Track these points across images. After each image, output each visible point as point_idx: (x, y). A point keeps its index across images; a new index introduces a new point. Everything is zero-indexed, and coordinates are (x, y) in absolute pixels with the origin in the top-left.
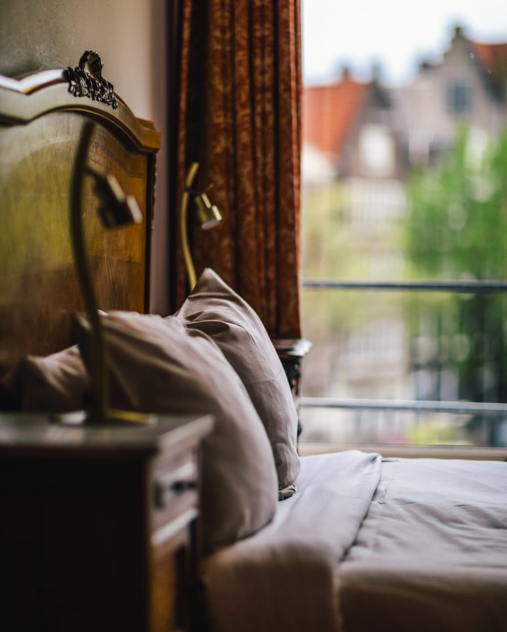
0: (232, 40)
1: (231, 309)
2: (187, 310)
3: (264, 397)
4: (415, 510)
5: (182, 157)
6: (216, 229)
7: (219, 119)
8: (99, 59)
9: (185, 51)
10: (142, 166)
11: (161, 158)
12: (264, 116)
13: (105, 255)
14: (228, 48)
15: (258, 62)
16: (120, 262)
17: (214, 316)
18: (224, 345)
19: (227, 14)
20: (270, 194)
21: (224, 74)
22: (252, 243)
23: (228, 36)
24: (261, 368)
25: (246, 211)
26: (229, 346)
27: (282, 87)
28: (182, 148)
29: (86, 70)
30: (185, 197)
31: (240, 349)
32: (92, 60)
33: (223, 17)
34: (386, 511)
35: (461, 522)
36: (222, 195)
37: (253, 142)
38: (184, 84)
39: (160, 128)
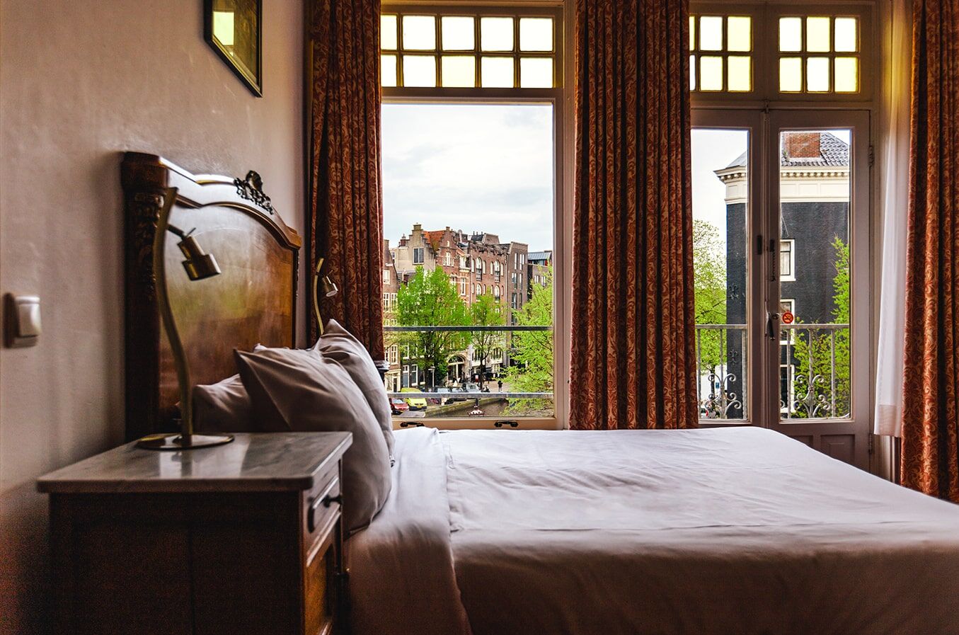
0: (342, 188)
1: (349, 344)
2: (320, 345)
3: (373, 400)
4: (476, 473)
5: (313, 256)
6: (334, 297)
7: (335, 234)
8: (260, 178)
9: (315, 194)
10: (290, 258)
11: (301, 252)
12: (361, 233)
13: (266, 310)
14: (340, 194)
15: (357, 202)
16: (276, 315)
17: (339, 348)
18: (347, 367)
19: (339, 174)
20: (366, 277)
21: (338, 209)
22: (355, 305)
23: (339, 187)
24: (370, 382)
25: (351, 287)
26: (350, 368)
27: (371, 216)
28: (314, 251)
29: (251, 183)
30: (316, 277)
31: (357, 369)
32: (255, 177)
33: (336, 176)
34: (459, 476)
35: (510, 482)
36: (337, 277)
37: (355, 247)
38: (314, 213)
39: (301, 234)
